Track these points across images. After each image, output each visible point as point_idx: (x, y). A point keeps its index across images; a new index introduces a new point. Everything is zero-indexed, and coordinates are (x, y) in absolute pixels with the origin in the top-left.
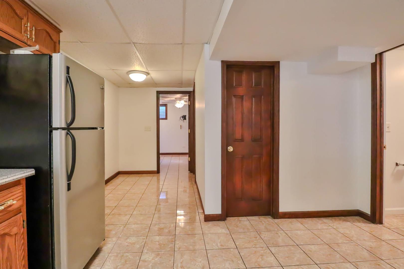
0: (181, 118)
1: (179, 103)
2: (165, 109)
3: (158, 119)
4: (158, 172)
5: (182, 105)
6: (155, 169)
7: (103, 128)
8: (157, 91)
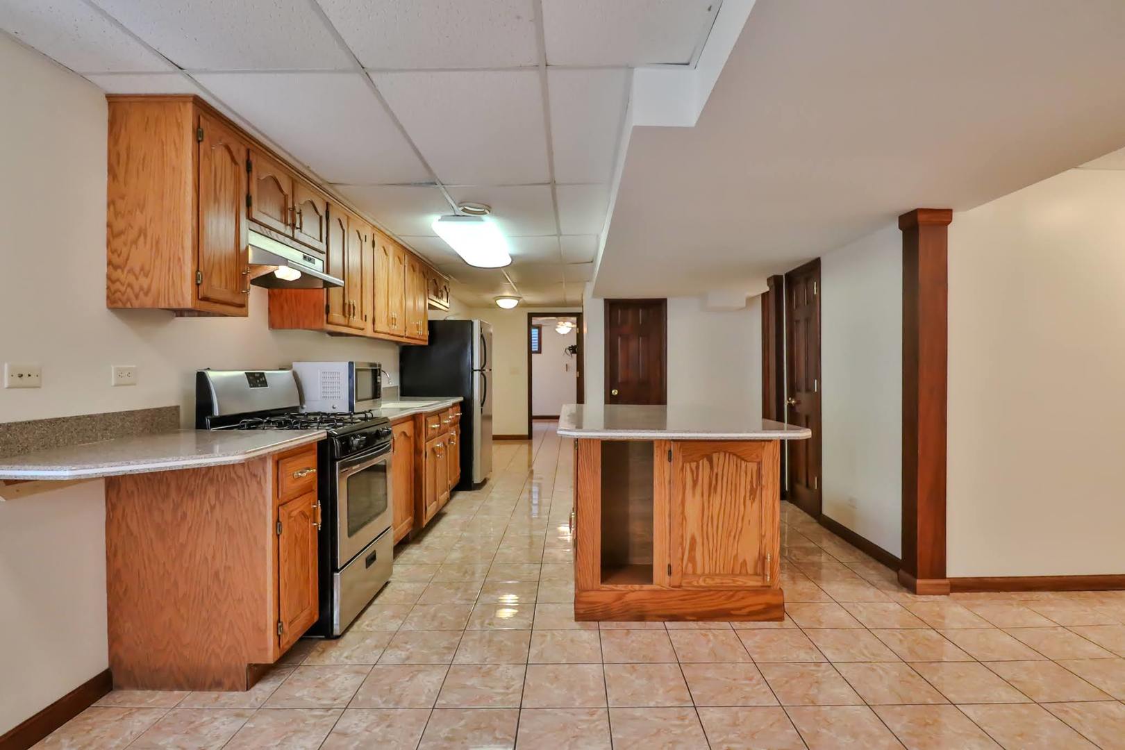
0: (568, 351)
1: (562, 325)
2: (537, 333)
3: (530, 352)
4: (530, 437)
5: (569, 330)
6: (526, 433)
7: (490, 370)
8: (529, 314)
